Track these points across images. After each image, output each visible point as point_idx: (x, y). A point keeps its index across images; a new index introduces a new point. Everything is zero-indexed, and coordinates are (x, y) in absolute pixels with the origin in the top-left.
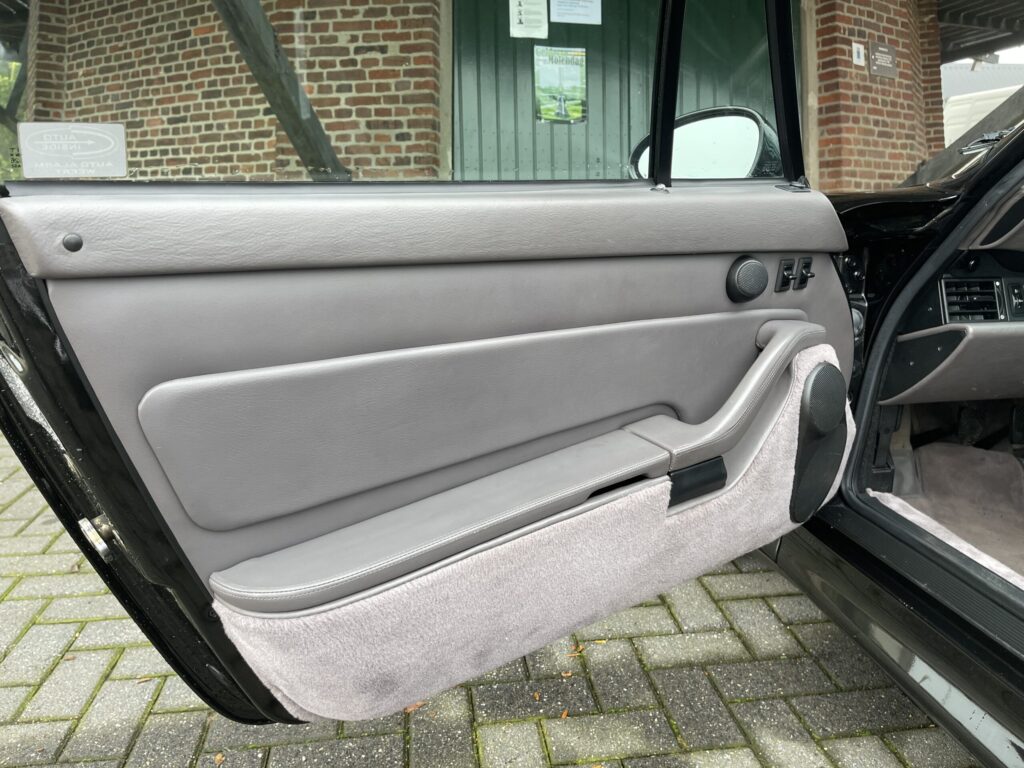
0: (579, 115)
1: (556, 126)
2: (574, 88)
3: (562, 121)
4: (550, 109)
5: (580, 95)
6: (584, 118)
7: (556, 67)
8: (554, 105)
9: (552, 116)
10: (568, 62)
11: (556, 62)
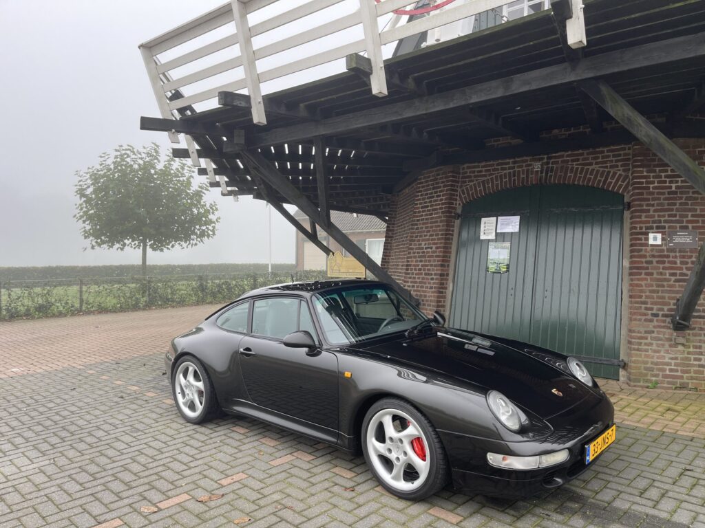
0: (505, 270)
1: (495, 274)
2: (504, 259)
3: (498, 272)
4: (492, 267)
5: (506, 262)
6: (508, 271)
7: (497, 250)
8: (495, 266)
9: (493, 270)
10: (503, 248)
11: (498, 248)
